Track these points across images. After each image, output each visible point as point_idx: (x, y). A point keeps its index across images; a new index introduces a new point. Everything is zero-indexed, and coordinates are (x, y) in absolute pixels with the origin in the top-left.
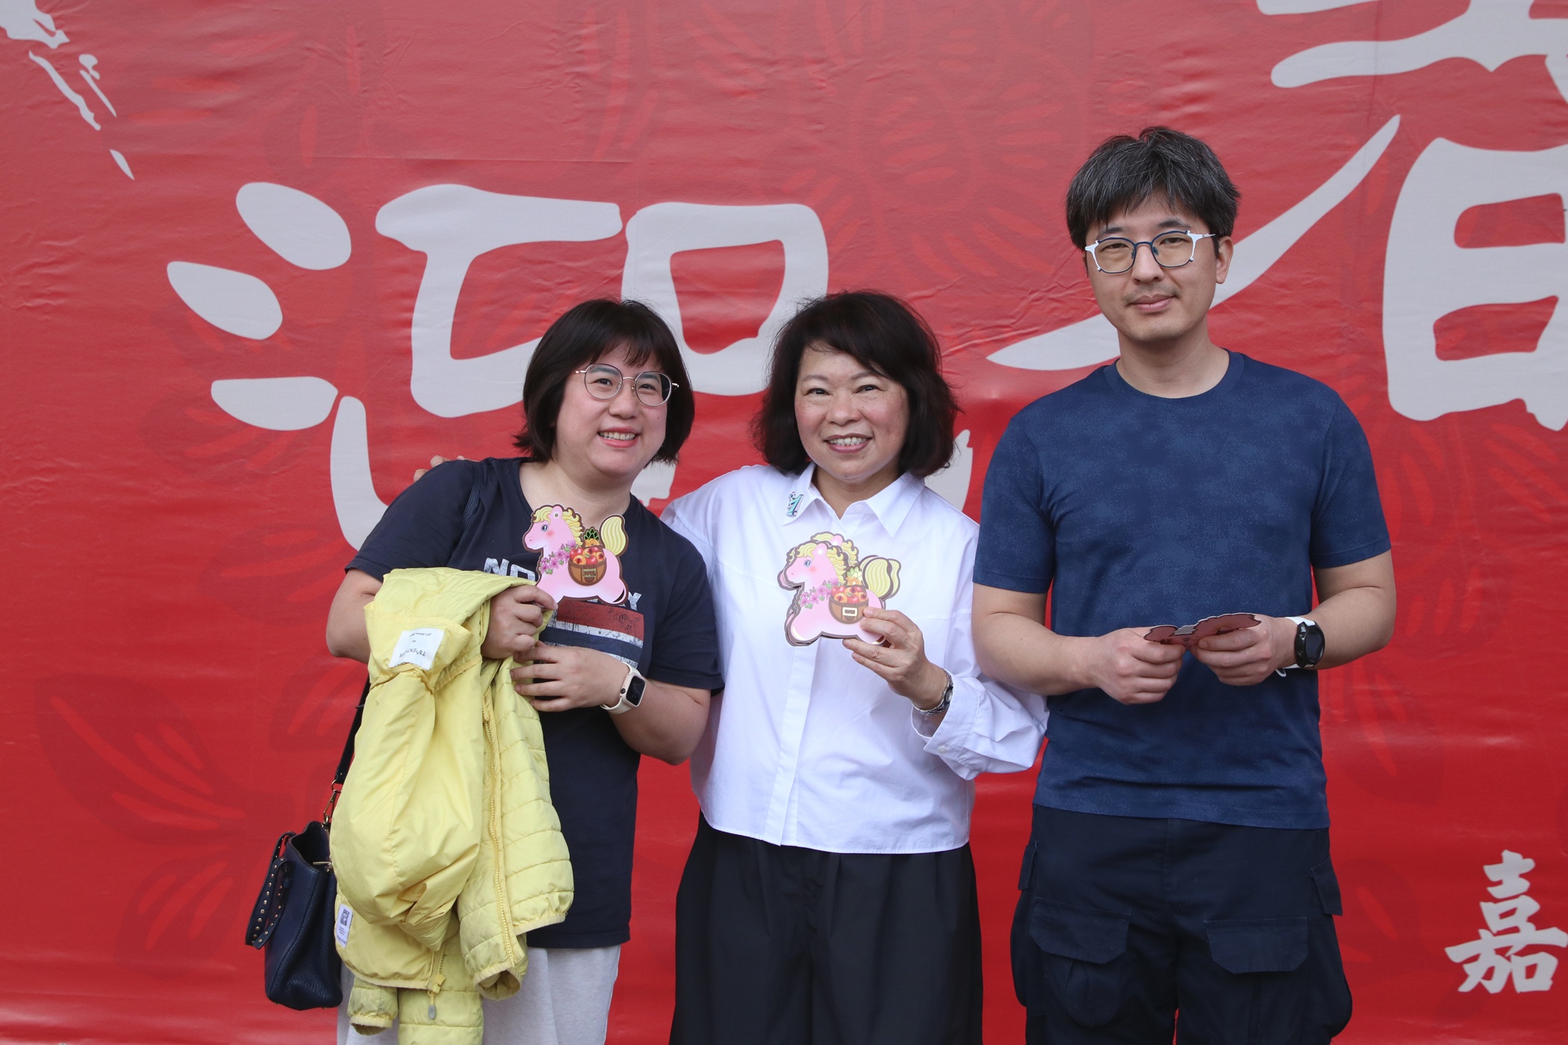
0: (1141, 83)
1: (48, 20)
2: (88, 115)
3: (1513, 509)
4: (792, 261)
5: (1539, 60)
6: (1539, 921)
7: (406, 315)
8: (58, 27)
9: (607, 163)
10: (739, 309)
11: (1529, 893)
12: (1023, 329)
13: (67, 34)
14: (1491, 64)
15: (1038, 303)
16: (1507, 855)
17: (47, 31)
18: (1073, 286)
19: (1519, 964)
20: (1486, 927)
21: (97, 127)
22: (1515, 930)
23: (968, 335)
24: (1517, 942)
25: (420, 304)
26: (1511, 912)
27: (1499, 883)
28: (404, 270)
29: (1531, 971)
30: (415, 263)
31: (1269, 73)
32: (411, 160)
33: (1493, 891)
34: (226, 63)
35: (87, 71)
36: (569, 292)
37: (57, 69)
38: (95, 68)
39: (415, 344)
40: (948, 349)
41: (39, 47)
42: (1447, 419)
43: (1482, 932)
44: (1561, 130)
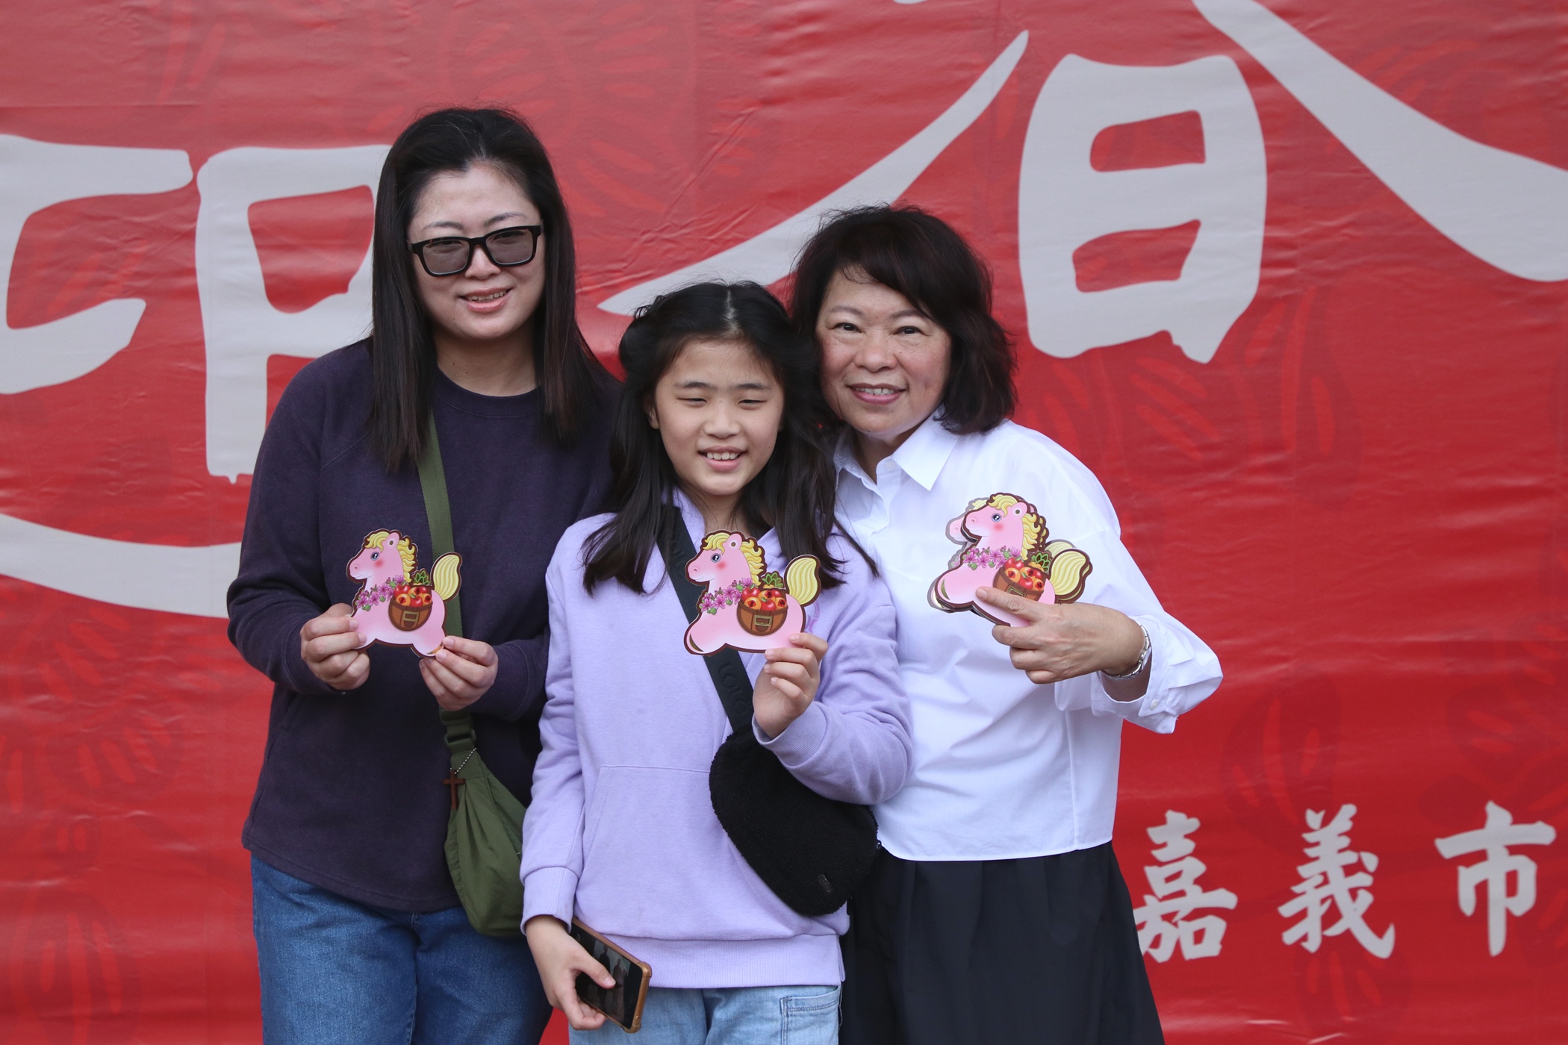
3: (1163, 448)
6: (1206, 883)
9: (171, 107)
10: (327, 262)
11: (1195, 854)
12: (636, 273)
15: (651, 244)
16: (1171, 815)
18: (690, 223)
19: (1188, 929)
20: (1151, 892)
22: (1181, 894)
24: (1183, 906)
26: (1177, 876)
27: (1164, 845)
29: (1199, 936)
33: (1158, 854)
36: (137, 250)
42: (1091, 356)
43: (1148, 898)
44: (1197, 42)
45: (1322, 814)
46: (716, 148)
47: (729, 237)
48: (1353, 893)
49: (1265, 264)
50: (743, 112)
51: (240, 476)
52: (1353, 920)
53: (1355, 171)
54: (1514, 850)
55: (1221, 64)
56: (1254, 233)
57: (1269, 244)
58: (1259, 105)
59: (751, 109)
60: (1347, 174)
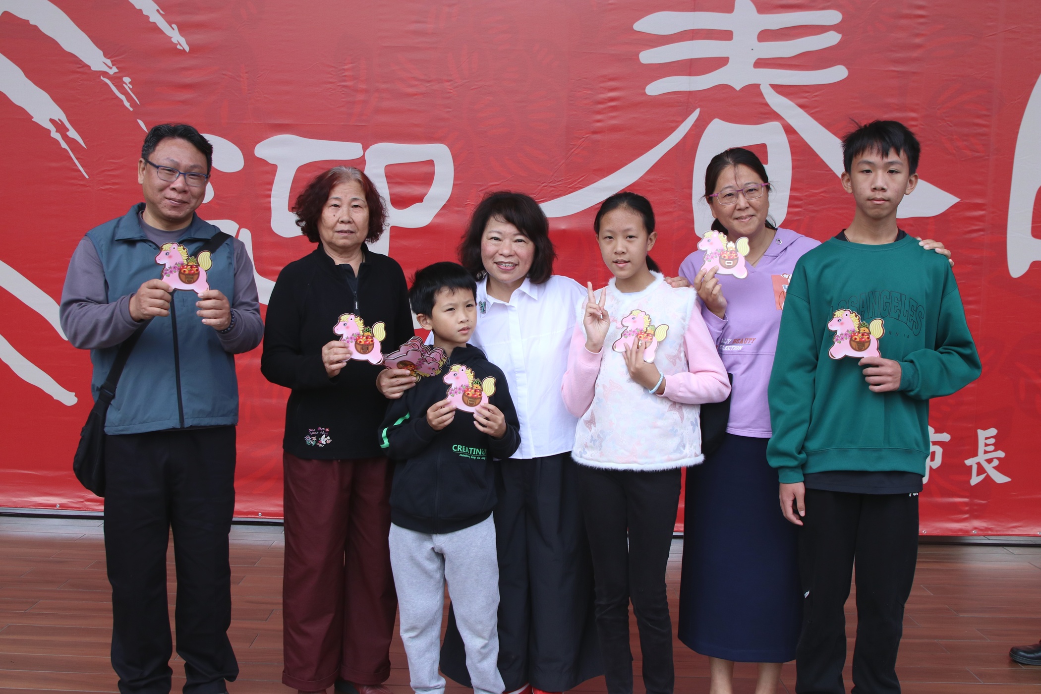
0: (589, 92)
1: (109, 62)
2: (127, 104)
4: (438, 169)
5: (758, 86)
7: (268, 192)
8: (113, 65)
9: (356, 125)
10: (415, 190)
13: (117, 68)
14: (738, 89)
17: (109, 67)
18: (561, 180)
21: (131, 109)
25: (274, 187)
28: (267, 173)
30: (273, 169)
31: (645, 89)
32: (270, 124)
34: (188, 80)
35: (127, 85)
37: (113, 84)
38: (130, 83)
39: (272, 205)
41: (105, 74)
44: (767, 116)
46: (573, 150)
47: (576, 186)
49: (790, 206)
50: (585, 136)
53: (827, 171)
55: (776, 125)
57: (791, 198)
58: (790, 142)
59: (588, 135)
60: (823, 172)
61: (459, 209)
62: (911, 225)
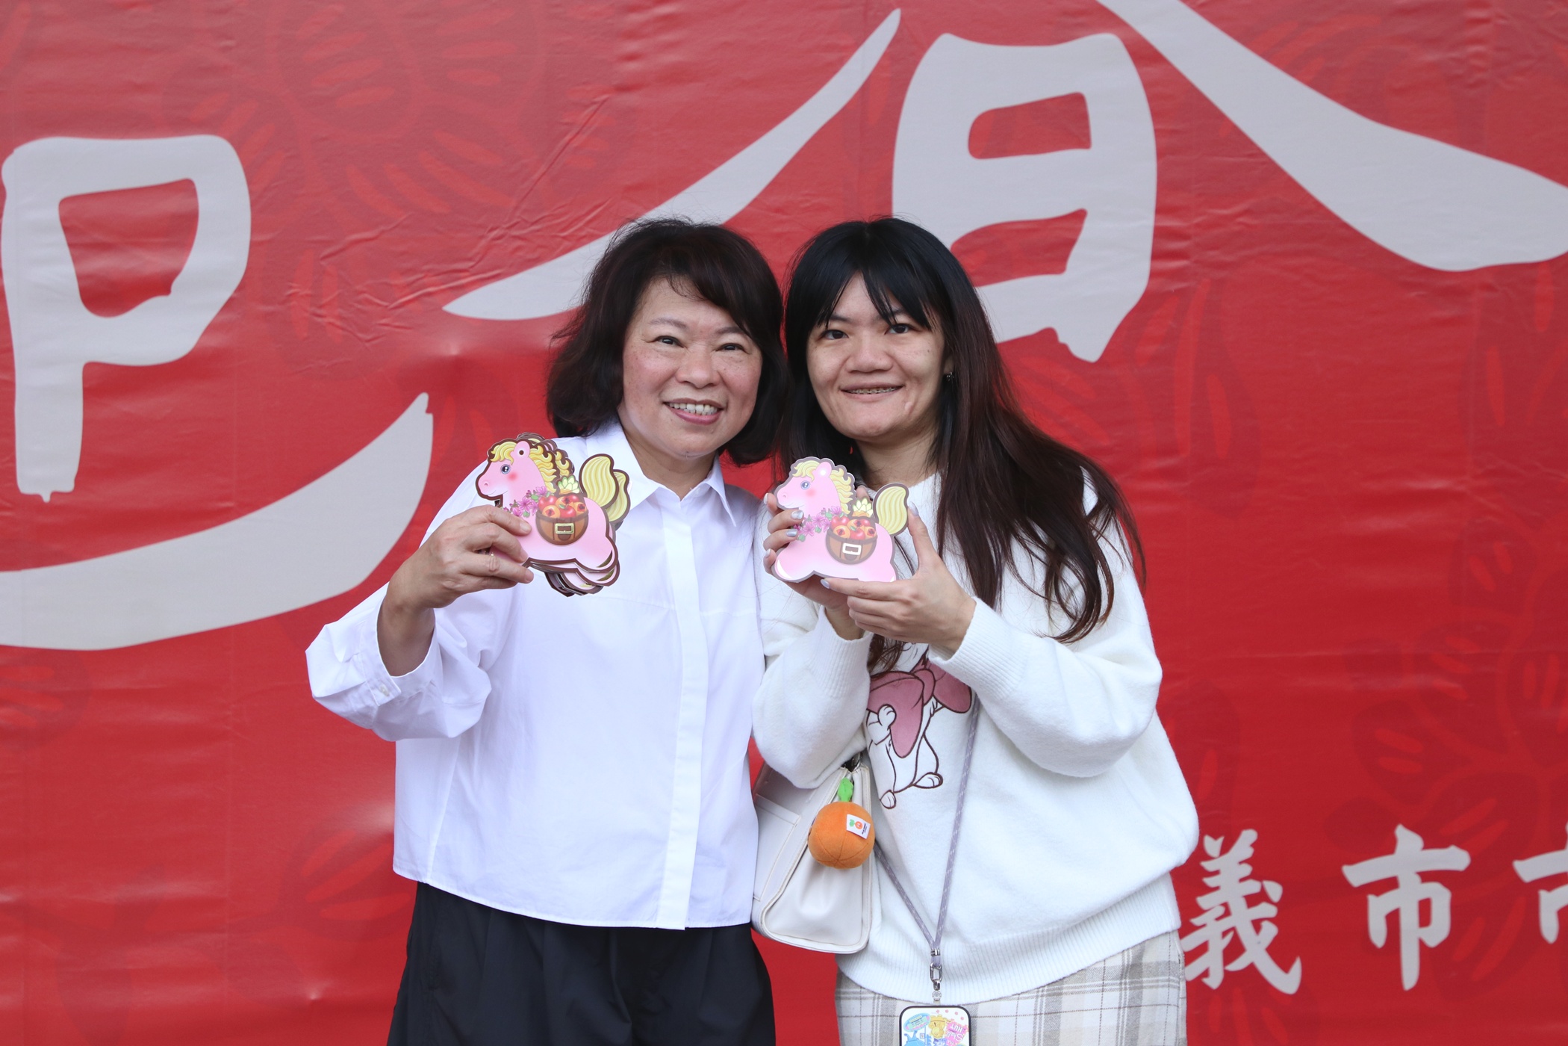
4: (206, 203)
10: (147, 262)
12: (484, 272)
15: (500, 242)
18: (541, 219)
23: (420, 282)
40: (396, 300)
44: (1081, 19)
45: (1221, 840)
46: (567, 138)
47: (583, 233)
48: (1257, 925)
49: (1156, 256)
50: (596, 100)
51: (55, 495)
52: (1256, 954)
53: (1251, 156)
54: (1426, 877)
55: (1108, 42)
56: (1143, 223)
57: (1160, 233)
58: (1148, 85)
59: (604, 97)
60: (1243, 159)
61: (270, 308)
62: (1489, 288)
